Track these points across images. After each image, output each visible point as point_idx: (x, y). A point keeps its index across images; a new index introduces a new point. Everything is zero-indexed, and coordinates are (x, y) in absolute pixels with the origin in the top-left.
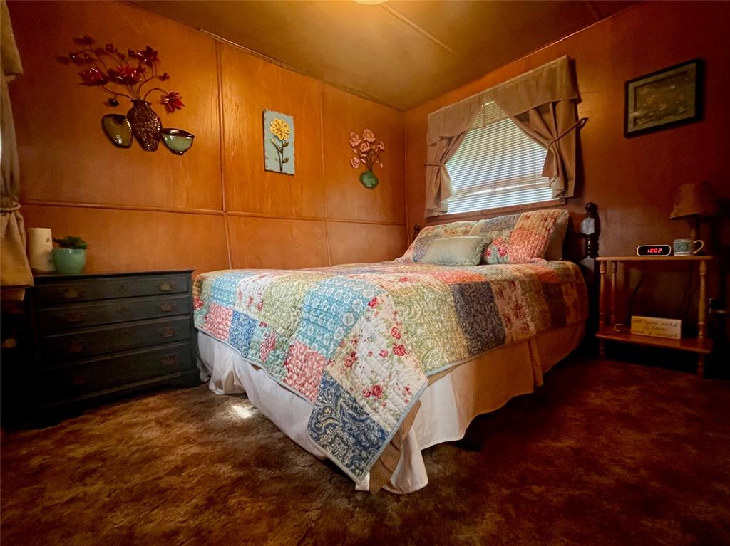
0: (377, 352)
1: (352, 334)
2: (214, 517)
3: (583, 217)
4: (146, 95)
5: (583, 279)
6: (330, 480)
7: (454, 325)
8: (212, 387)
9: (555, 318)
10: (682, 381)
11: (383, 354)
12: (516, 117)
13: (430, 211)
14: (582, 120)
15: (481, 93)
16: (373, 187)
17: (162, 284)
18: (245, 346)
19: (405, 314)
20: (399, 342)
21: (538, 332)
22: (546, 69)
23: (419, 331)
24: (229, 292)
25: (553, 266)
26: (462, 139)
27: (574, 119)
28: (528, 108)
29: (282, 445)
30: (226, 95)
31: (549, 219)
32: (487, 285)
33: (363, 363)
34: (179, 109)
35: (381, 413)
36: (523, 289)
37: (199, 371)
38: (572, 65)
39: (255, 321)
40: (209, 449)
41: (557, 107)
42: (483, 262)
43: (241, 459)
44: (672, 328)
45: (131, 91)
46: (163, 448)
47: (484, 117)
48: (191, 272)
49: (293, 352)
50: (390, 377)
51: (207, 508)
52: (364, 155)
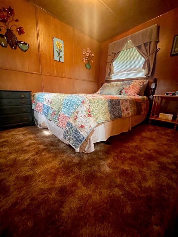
0: (83, 116)
1: (77, 111)
2: (38, 157)
3: (152, 83)
4: (11, 27)
5: (149, 102)
6: (70, 150)
7: (107, 111)
8: (38, 126)
9: (138, 112)
10: (169, 131)
11: (85, 116)
12: (137, 47)
13: (107, 78)
14: (158, 49)
15: (127, 37)
16: (89, 69)
17: (21, 95)
18: (47, 114)
19: (92, 106)
20: (89, 113)
21: (132, 115)
22: (150, 29)
23: (96, 111)
24: (42, 98)
25: (140, 97)
26: (119, 54)
27: (156, 48)
28: (142, 43)
29: (57, 141)
30: (40, 30)
31: (142, 82)
32: (119, 100)
33: (79, 119)
34: (23, 34)
35: (83, 132)
36: (130, 103)
37: (35, 122)
38: (158, 27)
39: (49, 107)
40: (37, 141)
41: (151, 43)
42: (120, 95)
43: (46, 144)
44: (170, 117)
45: (5, 25)
46: (24, 140)
47: (127, 47)
48: (30, 92)
49: (60, 116)
50: (86, 123)
51: (36, 155)
52: (87, 57)
